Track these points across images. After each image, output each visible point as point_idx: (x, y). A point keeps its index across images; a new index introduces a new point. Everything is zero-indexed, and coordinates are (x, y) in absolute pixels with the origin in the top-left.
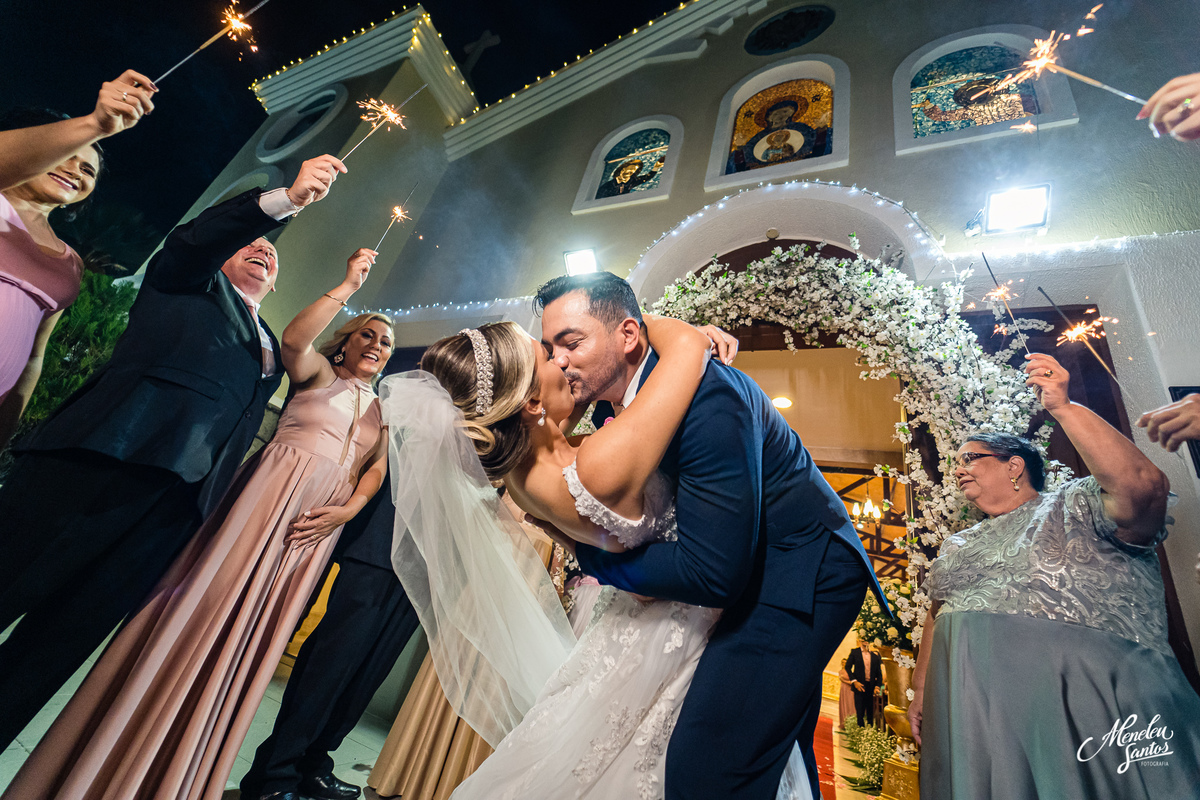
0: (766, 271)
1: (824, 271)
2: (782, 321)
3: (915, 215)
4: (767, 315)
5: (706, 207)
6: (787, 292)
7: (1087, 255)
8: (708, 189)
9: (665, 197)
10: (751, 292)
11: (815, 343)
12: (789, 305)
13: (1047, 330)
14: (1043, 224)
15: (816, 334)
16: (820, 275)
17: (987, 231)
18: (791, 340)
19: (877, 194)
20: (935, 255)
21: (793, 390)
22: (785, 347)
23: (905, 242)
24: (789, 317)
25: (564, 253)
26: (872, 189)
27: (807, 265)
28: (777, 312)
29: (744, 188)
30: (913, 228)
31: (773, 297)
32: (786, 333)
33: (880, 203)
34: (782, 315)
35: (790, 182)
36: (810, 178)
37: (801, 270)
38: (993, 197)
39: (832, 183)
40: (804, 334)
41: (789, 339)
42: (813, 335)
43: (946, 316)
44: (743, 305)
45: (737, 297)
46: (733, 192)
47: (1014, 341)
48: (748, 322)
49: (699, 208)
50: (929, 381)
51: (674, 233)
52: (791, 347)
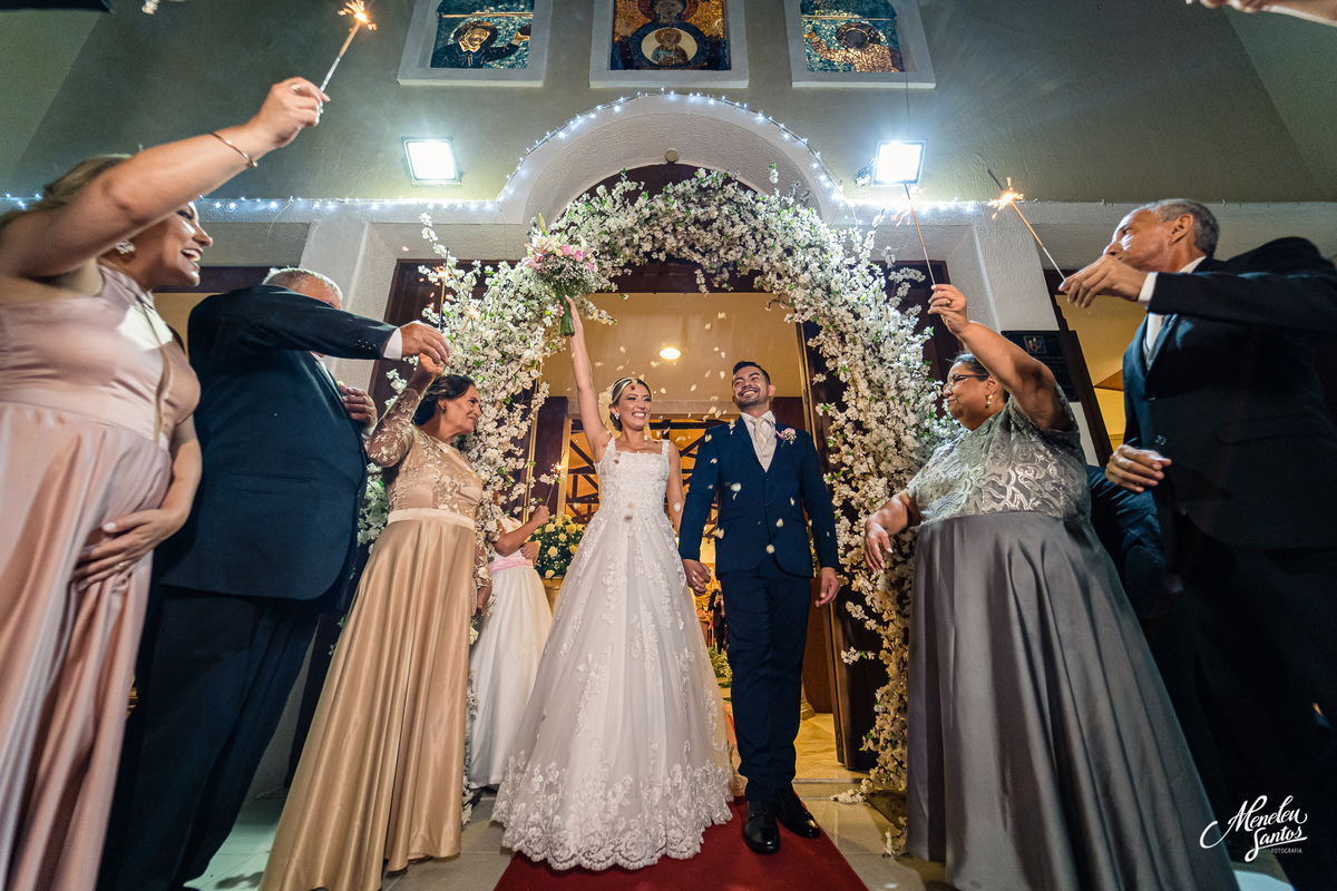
0: (685, 198)
1: (742, 204)
2: (696, 258)
3: (818, 155)
4: (679, 249)
5: (599, 107)
6: (706, 224)
7: (949, 213)
8: (595, 85)
9: (538, 84)
10: (669, 220)
11: (725, 286)
12: (708, 239)
13: (920, 280)
14: (915, 182)
15: (726, 275)
16: (738, 208)
17: (876, 182)
18: (703, 281)
19: (782, 126)
20: (838, 200)
21: (684, 341)
22: (696, 289)
23: (811, 182)
24: (703, 255)
25: (403, 139)
26: (777, 120)
27: (727, 195)
28: (692, 247)
29: (643, 91)
30: (817, 170)
31: (692, 229)
32: (698, 272)
33: (786, 136)
34: (698, 250)
35: (695, 94)
36: (717, 94)
37: (720, 200)
38: (882, 146)
39: (737, 104)
40: (715, 275)
41: (701, 280)
42: (723, 276)
43: (858, 262)
44: (659, 235)
45: (653, 225)
46: (631, 94)
47: (900, 289)
48: (662, 257)
49: (590, 108)
50: (845, 324)
51: (562, 135)
52: (703, 288)
